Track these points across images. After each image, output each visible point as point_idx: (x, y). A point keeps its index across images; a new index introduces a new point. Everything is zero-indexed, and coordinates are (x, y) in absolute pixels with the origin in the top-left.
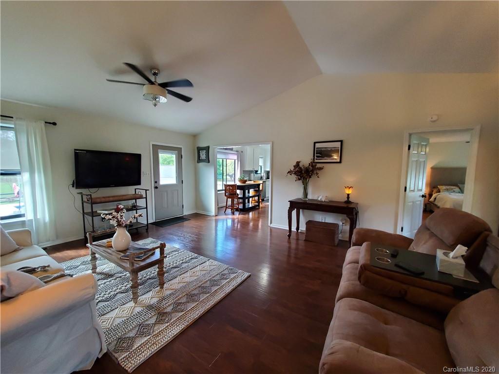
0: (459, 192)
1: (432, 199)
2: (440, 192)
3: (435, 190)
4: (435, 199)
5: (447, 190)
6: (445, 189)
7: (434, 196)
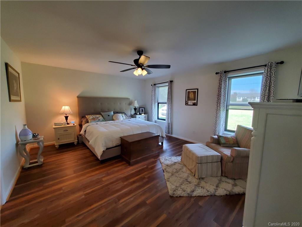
0: (103, 121)
1: (82, 132)
2: (88, 122)
3: (84, 121)
4: (85, 131)
5: (94, 119)
6: (92, 119)
7: (84, 127)
